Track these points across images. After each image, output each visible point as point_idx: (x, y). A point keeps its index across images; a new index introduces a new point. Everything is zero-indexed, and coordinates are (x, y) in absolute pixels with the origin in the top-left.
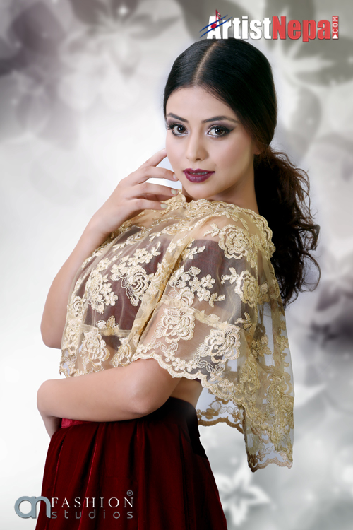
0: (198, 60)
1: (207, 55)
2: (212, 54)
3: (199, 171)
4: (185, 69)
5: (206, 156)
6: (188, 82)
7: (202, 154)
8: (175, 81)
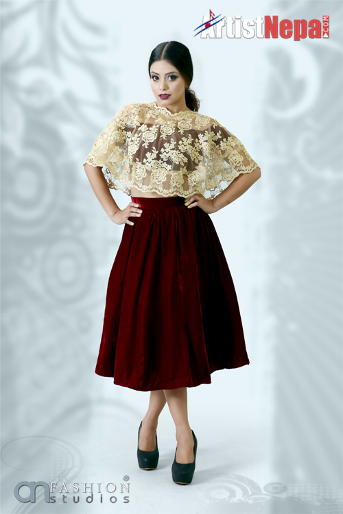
0: (162, 50)
1: (165, 48)
2: (168, 47)
3: (165, 94)
4: (157, 54)
5: (168, 88)
6: (159, 59)
7: (166, 87)
8: (153, 59)
